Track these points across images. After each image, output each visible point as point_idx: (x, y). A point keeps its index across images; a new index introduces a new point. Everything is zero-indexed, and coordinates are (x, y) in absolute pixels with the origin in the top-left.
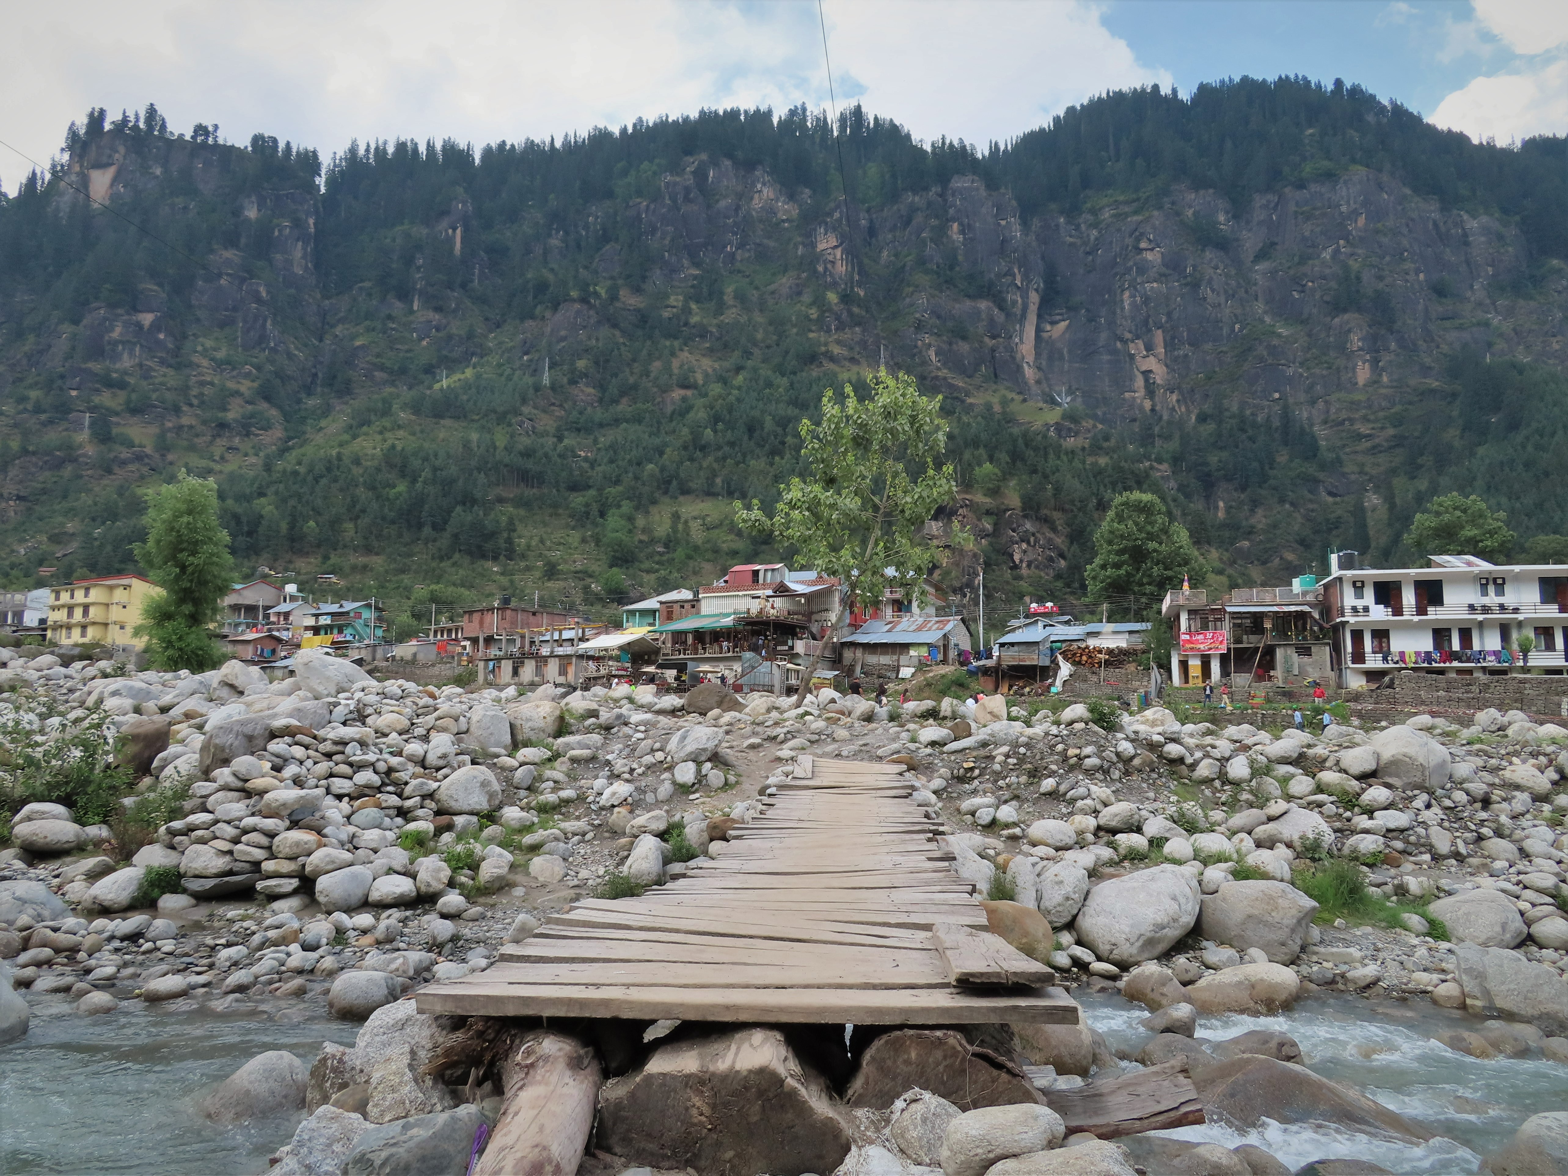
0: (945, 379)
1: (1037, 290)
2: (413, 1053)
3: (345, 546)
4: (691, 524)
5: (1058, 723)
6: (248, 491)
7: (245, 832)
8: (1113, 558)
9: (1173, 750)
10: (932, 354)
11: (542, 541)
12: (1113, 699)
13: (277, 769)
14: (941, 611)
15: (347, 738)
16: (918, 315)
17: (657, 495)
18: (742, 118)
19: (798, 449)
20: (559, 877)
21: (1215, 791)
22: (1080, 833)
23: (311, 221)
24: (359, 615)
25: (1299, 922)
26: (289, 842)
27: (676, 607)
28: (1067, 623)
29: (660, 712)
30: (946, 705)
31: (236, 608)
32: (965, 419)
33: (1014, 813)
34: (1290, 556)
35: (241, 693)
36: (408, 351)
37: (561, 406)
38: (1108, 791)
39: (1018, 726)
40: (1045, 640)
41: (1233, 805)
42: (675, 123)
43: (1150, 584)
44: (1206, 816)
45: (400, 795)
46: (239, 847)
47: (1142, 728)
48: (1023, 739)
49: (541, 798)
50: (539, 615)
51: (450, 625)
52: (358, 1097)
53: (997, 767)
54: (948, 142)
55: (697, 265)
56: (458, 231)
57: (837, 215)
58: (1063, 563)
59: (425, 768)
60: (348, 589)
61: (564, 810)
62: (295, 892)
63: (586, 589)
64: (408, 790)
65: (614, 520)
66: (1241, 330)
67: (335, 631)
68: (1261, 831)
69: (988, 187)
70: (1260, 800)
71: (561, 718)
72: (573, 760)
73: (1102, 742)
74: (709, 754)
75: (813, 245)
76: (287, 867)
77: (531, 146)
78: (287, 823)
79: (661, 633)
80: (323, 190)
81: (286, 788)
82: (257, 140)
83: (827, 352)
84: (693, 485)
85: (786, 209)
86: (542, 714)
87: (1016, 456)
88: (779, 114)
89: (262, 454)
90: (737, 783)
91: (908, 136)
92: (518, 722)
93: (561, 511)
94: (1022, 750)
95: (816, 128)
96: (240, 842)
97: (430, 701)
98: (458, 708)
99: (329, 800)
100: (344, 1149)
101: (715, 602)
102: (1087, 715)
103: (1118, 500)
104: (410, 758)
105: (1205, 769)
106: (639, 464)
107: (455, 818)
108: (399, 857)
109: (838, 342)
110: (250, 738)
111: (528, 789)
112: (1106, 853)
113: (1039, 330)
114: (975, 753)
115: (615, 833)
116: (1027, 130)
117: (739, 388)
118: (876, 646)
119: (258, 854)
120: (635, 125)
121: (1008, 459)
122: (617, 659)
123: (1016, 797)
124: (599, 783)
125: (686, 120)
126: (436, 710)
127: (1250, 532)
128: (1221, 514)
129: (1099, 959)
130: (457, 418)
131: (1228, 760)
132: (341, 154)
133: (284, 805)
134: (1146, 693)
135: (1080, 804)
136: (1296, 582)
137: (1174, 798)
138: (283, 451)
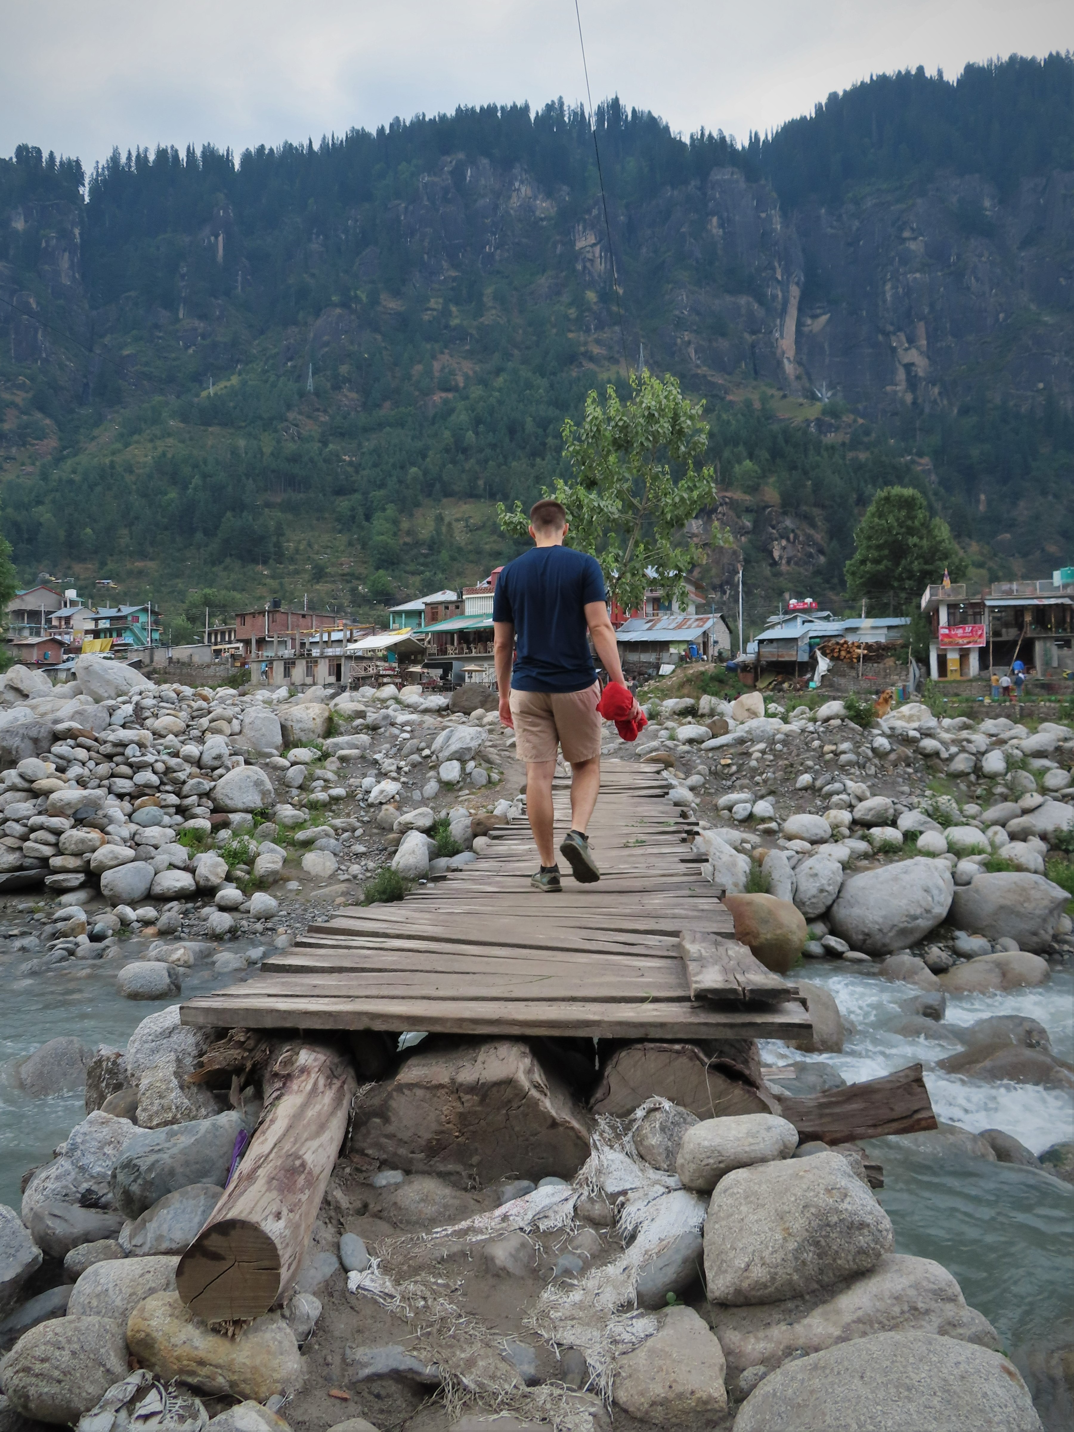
0: (705, 376)
1: (797, 284)
2: (179, 1061)
3: (121, 552)
4: (455, 524)
5: (814, 720)
6: (26, 500)
7: (33, 830)
8: (873, 554)
9: (928, 744)
10: (691, 351)
11: (310, 545)
12: (871, 693)
13: (61, 770)
14: (700, 609)
15: (126, 740)
16: (677, 312)
17: (420, 498)
18: (499, 114)
19: (559, 449)
20: (330, 872)
21: (970, 785)
22: (835, 826)
23: (77, 231)
24: (136, 619)
25: (1051, 912)
26: (74, 839)
27: (441, 608)
28: (827, 618)
29: (426, 711)
30: (706, 702)
31: (19, 614)
32: (725, 416)
33: (771, 808)
34: (1052, 549)
35: (26, 696)
36: (174, 360)
37: (325, 411)
38: (864, 786)
39: (776, 722)
40: (802, 637)
41: (987, 800)
42: (432, 121)
43: (909, 578)
44: (961, 811)
45: (178, 794)
46: (28, 844)
47: (899, 724)
48: (779, 737)
49: (313, 796)
50: (308, 618)
51: (223, 627)
52: (129, 1100)
53: (753, 763)
54: (707, 133)
55: (456, 266)
56: (221, 238)
57: (595, 212)
58: (822, 559)
59: (201, 768)
60: (125, 594)
61: (334, 807)
62: (82, 886)
63: (354, 590)
64: (186, 789)
65: (379, 523)
66: (1005, 319)
67: (115, 635)
68: (1015, 823)
69: (748, 179)
70: (1014, 794)
71: (330, 720)
72: (343, 759)
73: (858, 737)
74: (473, 753)
75: (573, 243)
76: (72, 862)
77: (289, 148)
78: (72, 821)
79: (427, 633)
80: (87, 200)
81: (70, 788)
82: (22, 151)
83: (587, 352)
84: (456, 488)
85: (544, 206)
86: (312, 715)
87: (776, 453)
88: (536, 108)
89: (38, 463)
90: (500, 781)
91: (667, 128)
92: (290, 723)
93: (327, 515)
94: (779, 747)
95: (572, 123)
96: (28, 839)
97: (204, 704)
98: (230, 712)
99: (111, 801)
100: (115, 1152)
101: (479, 603)
102: (843, 712)
103: (881, 494)
104: (187, 759)
105: (962, 763)
106: (402, 467)
107: (231, 816)
108: (180, 853)
109: (598, 342)
110: (36, 741)
111: (300, 787)
112: (862, 846)
113: (799, 324)
114: (732, 751)
115: (385, 828)
116: (788, 119)
117: (500, 390)
118: (637, 643)
119: (47, 851)
120: (391, 125)
121: (768, 456)
122: (385, 659)
123: (772, 793)
124: (368, 781)
125: (443, 118)
126: (210, 712)
127: (1011, 525)
128: (982, 508)
129: (853, 948)
130: (223, 424)
131: (983, 754)
132: (103, 162)
133: (69, 804)
134: (904, 687)
135: (835, 798)
136: (1057, 574)
137: (928, 793)
138: (59, 460)
